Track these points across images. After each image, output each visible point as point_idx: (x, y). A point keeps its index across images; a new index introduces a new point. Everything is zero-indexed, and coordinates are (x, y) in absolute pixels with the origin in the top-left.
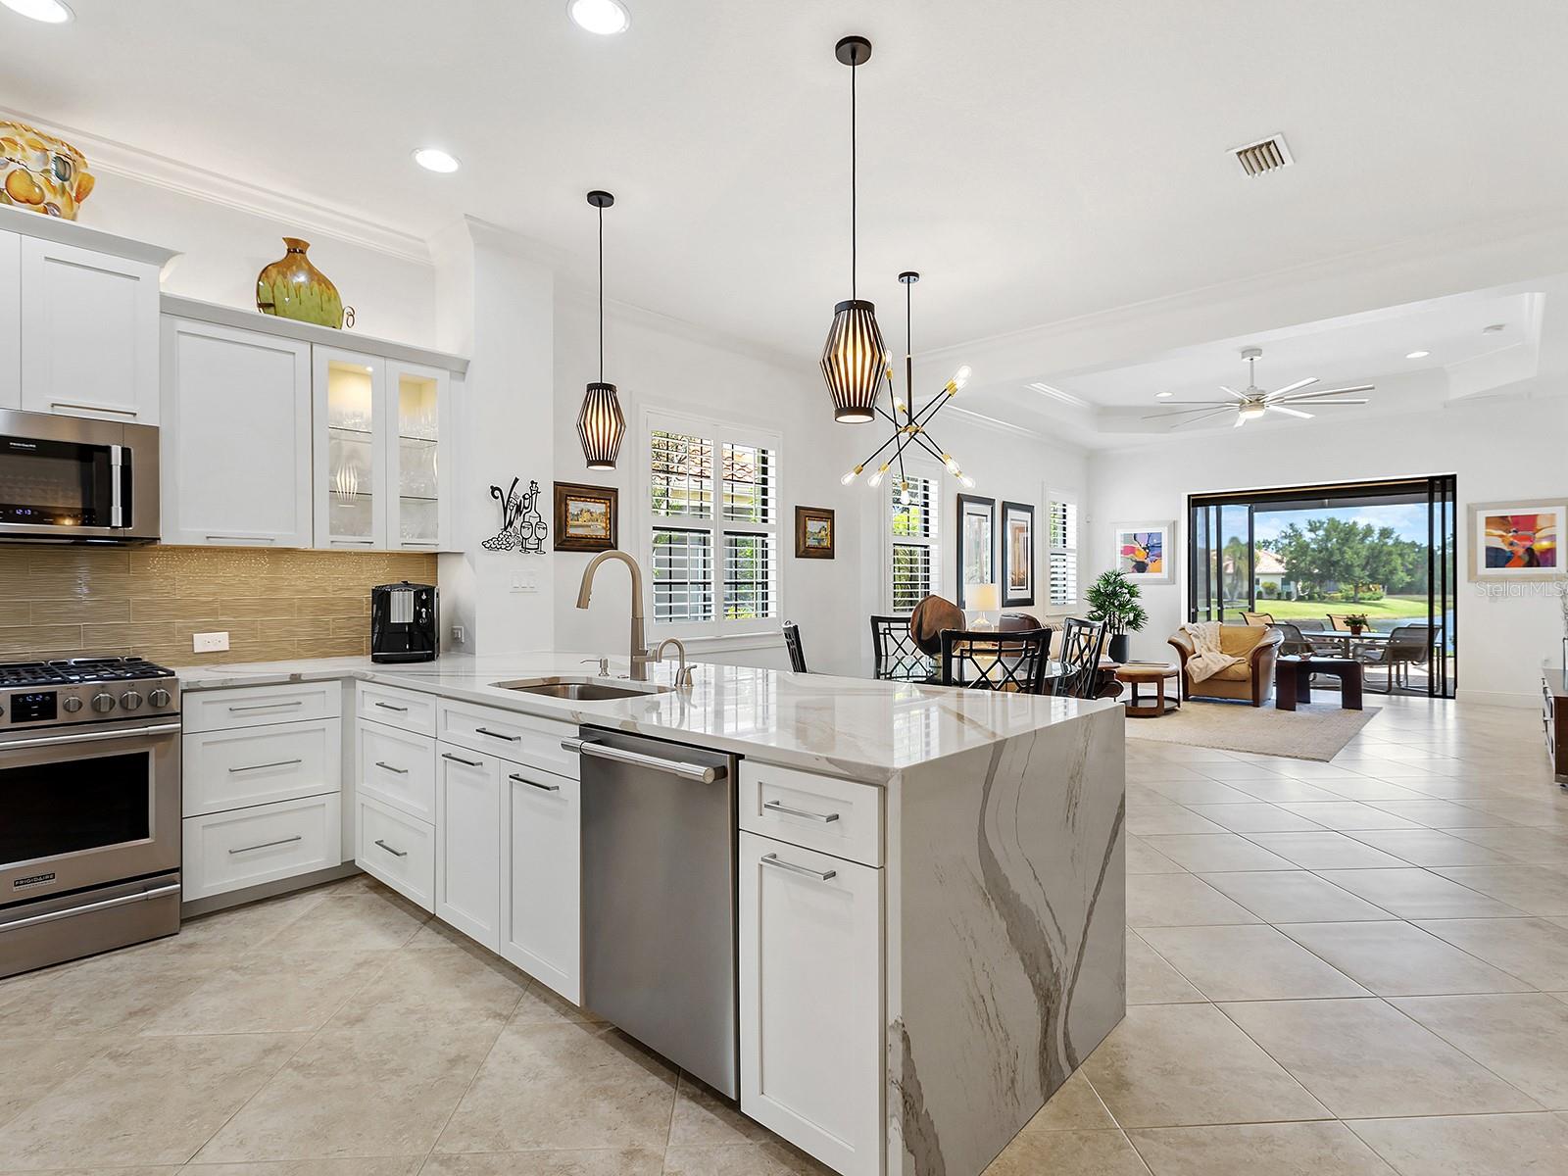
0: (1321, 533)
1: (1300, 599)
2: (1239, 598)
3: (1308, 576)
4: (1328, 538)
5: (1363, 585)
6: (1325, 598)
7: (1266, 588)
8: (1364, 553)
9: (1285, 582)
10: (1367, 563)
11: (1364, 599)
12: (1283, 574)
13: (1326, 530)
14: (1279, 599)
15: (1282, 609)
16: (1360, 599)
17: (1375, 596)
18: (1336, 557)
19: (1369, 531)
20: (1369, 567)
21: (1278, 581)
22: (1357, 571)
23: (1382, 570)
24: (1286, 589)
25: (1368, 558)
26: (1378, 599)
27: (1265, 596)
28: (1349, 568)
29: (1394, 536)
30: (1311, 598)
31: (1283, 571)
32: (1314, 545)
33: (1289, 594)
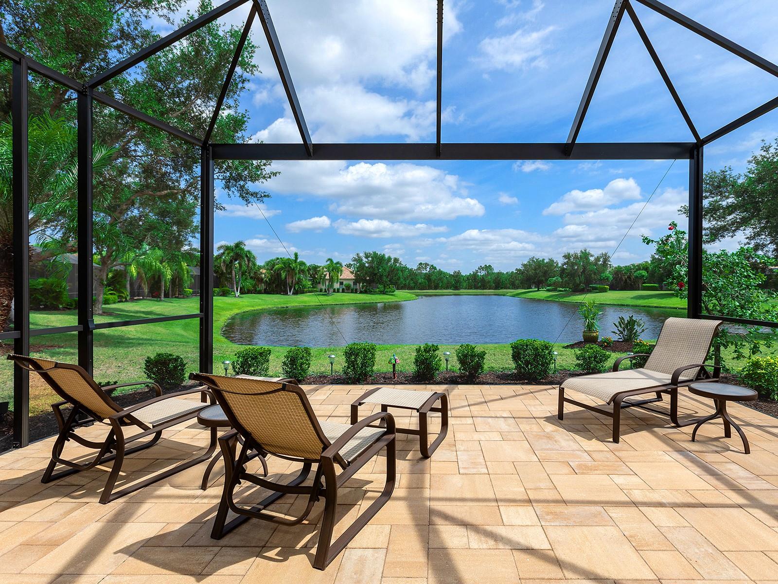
0: (370, 259)
1: (361, 292)
2: (334, 292)
3: (364, 281)
4: (372, 261)
5: (387, 285)
6: (371, 291)
7: (346, 287)
8: (387, 269)
9: (355, 284)
10: (389, 275)
11: (387, 292)
12: (354, 279)
13: (372, 258)
14: (352, 292)
15: (352, 298)
16: (386, 292)
17: (392, 291)
18: (376, 271)
19: (390, 258)
20: (389, 277)
21: (351, 283)
22: (385, 279)
23: (394, 278)
24: (355, 287)
25: (389, 272)
26: (393, 292)
27: (346, 291)
28: (381, 277)
29: (399, 262)
30: (365, 292)
31: (354, 278)
32: (367, 265)
33: (356, 290)
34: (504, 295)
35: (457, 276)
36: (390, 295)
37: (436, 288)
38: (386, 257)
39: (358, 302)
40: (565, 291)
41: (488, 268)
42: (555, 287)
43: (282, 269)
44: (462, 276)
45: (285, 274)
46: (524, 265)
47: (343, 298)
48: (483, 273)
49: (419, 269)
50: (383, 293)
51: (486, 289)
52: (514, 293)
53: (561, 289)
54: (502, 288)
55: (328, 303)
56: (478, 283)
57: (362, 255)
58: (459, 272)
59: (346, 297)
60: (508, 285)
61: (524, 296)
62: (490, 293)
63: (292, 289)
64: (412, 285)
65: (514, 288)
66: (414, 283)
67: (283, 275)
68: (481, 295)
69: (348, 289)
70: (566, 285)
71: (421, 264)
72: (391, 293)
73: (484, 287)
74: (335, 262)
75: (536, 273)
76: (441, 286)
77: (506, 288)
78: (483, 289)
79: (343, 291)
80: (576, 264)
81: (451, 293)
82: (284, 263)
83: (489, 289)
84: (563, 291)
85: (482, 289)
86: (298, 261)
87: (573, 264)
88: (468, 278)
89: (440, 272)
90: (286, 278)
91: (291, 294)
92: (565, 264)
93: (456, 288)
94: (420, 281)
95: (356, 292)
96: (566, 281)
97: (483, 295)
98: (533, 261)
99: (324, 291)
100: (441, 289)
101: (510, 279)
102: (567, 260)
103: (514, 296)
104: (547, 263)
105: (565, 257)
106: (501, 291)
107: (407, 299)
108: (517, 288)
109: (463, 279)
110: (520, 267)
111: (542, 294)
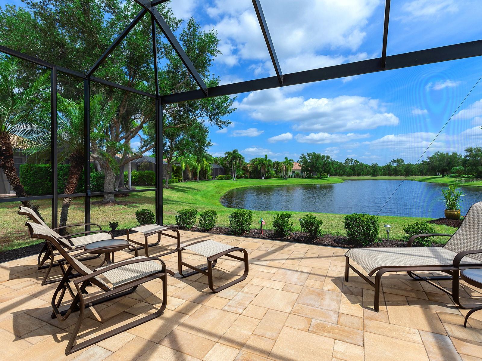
0: (311, 157)
1: (306, 178)
2: (289, 177)
3: (308, 171)
4: (313, 158)
5: (323, 173)
6: (312, 177)
7: (296, 174)
8: (322, 163)
9: (302, 172)
10: (323, 167)
14: (300, 178)
15: (299, 181)
16: (322, 178)
17: (326, 177)
18: (315, 165)
19: (324, 156)
21: (300, 172)
22: (320, 169)
23: (327, 169)
24: (302, 174)
25: (323, 165)
26: (327, 178)
27: (296, 177)
28: (318, 168)
29: (330, 158)
30: (308, 178)
31: (301, 169)
32: (309, 161)
33: (303, 176)
34: (412, 180)
35: (374, 167)
36: (324, 179)
37: (359, 175)
38: (322, 155)
39: (303, 184)
40: (468, 177)
41: (400, 161)
42: (459, 174)
43: (258, 164)
44: (378, 167)
45: (260, 167)
46: (430, 158)
47: (294, 181)
48: (395, 165)
49: (346, 162)
50: (320, 178)
51: (398, 176)
52: (421, 179)
53: (464, 176)
54: (411, 175)
55: (285, 184)
56: (392, 171)
57: (306, 154)
58: (376, 164)
59: (295, 181)
60: (417, 173)
61: (429, 181)
62: (401, 179)
63: (264, 176)
64: (342, 173)
65: (423, 175)
66: (343, 172)
67: (259, 168)
68: (394, 180)
69: (297, 176)
70: (468, 173)
71: (347, 159)
72: (325, 178)
73: (396, 174)
74: (289, 159)
75: (441, 164)
76: (363, 173)
77: (416, 175)
78: (396, 176)
79: (295, 177)
80: (478, 156)
81: (370, 179)
82: (259, 161)
83: (401, 176)
84: (466, 177)
85: (394, 176)
86: (267, 159)
87: (475, 156)
88: (383, 168)
89: (362, 165)
90: (260, 169)
91: (264, 178)
92: (468, 156)
93: (374, 175)
94: (347, 171)
95: (303, 178)
96: (469, 169)
97: (396, 180)
98: (438, 154)
99: (283, 177)
100: (362, 176)
101: (419, 169)
102: (469, 153)
103: (420, 181)
104: (451, 156)
105: (467, 150)
106: (411, 177)
107: (335, 182)
108: (425, 175)
109: (380, 169)
110: (425, 159)
111: (446, 179)
